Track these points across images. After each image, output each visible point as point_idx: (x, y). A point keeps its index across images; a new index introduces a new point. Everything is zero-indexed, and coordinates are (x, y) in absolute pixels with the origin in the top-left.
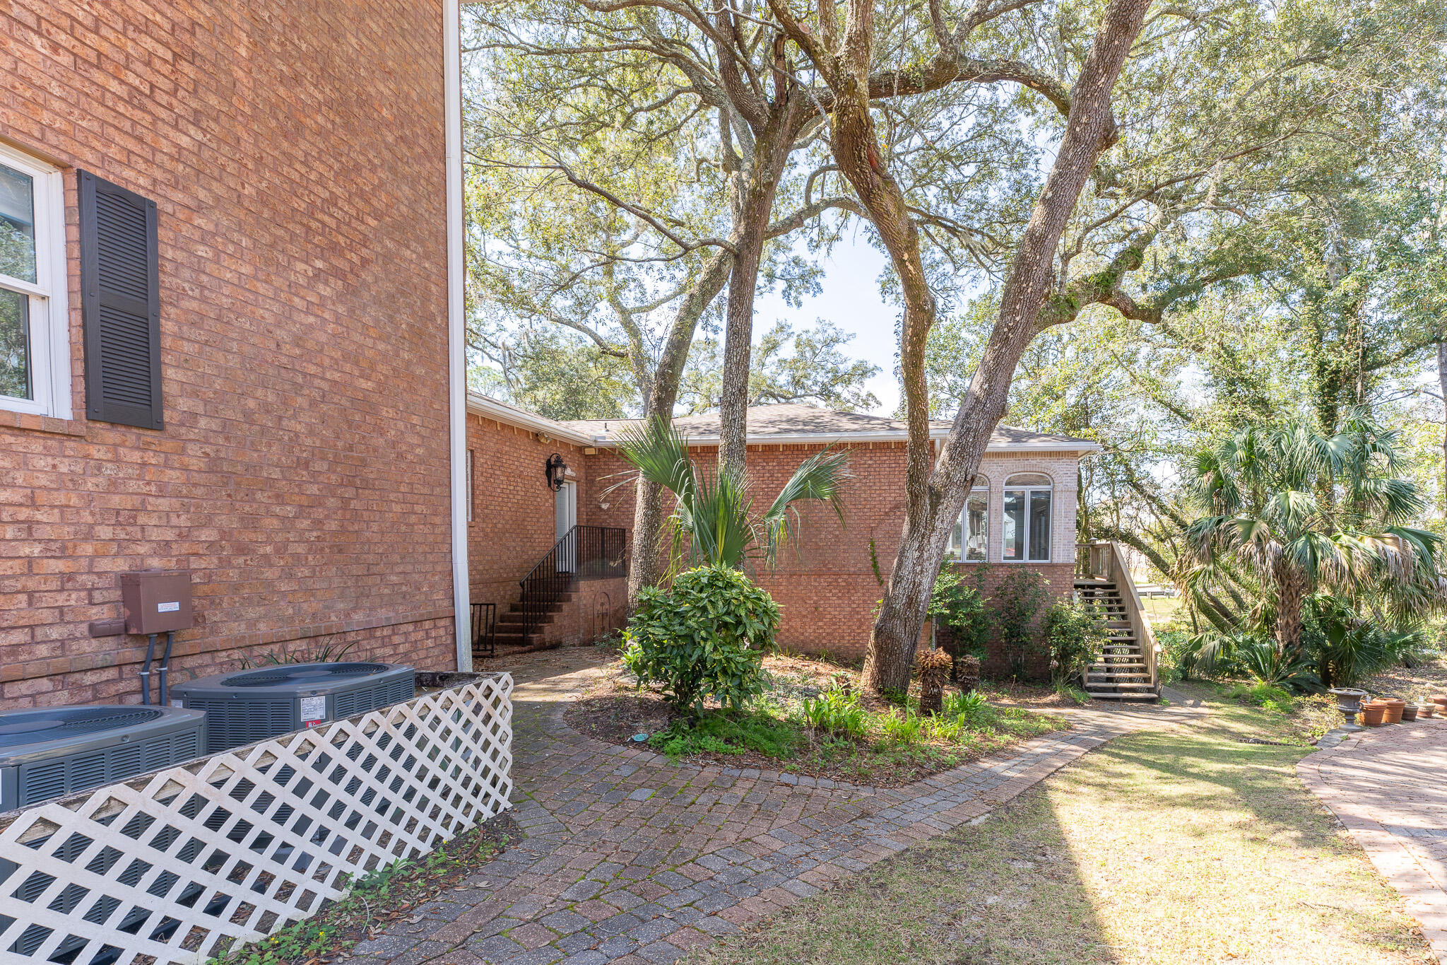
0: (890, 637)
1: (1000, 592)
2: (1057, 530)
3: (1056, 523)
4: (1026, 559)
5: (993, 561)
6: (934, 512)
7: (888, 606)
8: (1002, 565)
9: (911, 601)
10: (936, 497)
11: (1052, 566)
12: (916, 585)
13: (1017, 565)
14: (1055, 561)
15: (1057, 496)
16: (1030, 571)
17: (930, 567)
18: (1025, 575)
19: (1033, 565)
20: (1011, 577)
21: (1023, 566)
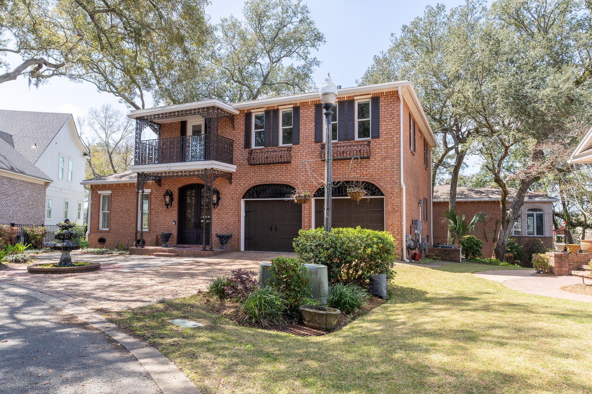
0: (498, 251)
1: (526, 245)
2: (546, 226)
3: (546, 224)
4: (535, 235)
5: (524, 235)
6: (508, 225)
7: (497, 244)
8: (527, 237)
9: (503, 244)
10: (508, 221)
11: (545, 237)
12: (504, 240)
13: (532, 237)
14: (546, 236)
15: (545, 215)
16: (536, 239)
17: (507, 237)
18: (535, 240)
19: (538, 237)
20: (530, 241)
21: (534, 237)
